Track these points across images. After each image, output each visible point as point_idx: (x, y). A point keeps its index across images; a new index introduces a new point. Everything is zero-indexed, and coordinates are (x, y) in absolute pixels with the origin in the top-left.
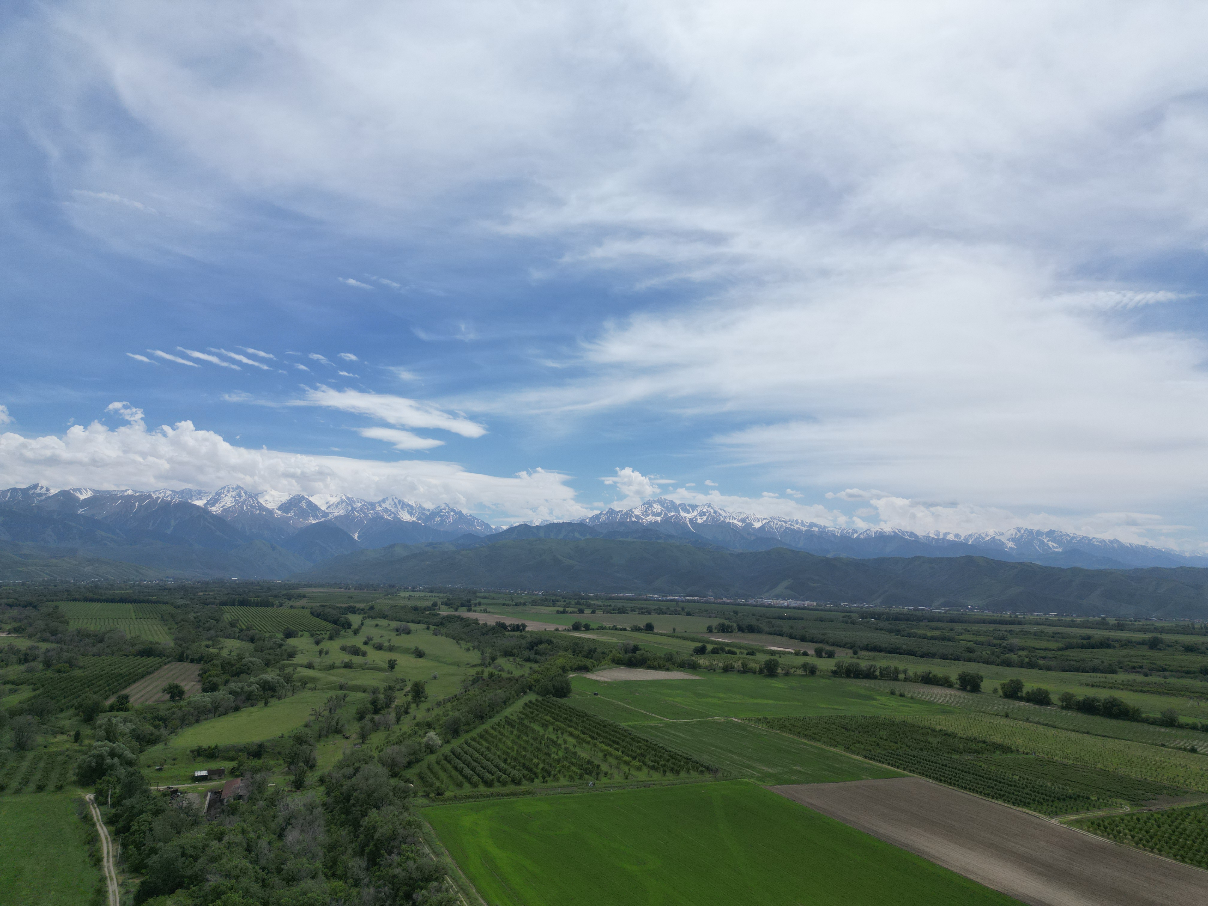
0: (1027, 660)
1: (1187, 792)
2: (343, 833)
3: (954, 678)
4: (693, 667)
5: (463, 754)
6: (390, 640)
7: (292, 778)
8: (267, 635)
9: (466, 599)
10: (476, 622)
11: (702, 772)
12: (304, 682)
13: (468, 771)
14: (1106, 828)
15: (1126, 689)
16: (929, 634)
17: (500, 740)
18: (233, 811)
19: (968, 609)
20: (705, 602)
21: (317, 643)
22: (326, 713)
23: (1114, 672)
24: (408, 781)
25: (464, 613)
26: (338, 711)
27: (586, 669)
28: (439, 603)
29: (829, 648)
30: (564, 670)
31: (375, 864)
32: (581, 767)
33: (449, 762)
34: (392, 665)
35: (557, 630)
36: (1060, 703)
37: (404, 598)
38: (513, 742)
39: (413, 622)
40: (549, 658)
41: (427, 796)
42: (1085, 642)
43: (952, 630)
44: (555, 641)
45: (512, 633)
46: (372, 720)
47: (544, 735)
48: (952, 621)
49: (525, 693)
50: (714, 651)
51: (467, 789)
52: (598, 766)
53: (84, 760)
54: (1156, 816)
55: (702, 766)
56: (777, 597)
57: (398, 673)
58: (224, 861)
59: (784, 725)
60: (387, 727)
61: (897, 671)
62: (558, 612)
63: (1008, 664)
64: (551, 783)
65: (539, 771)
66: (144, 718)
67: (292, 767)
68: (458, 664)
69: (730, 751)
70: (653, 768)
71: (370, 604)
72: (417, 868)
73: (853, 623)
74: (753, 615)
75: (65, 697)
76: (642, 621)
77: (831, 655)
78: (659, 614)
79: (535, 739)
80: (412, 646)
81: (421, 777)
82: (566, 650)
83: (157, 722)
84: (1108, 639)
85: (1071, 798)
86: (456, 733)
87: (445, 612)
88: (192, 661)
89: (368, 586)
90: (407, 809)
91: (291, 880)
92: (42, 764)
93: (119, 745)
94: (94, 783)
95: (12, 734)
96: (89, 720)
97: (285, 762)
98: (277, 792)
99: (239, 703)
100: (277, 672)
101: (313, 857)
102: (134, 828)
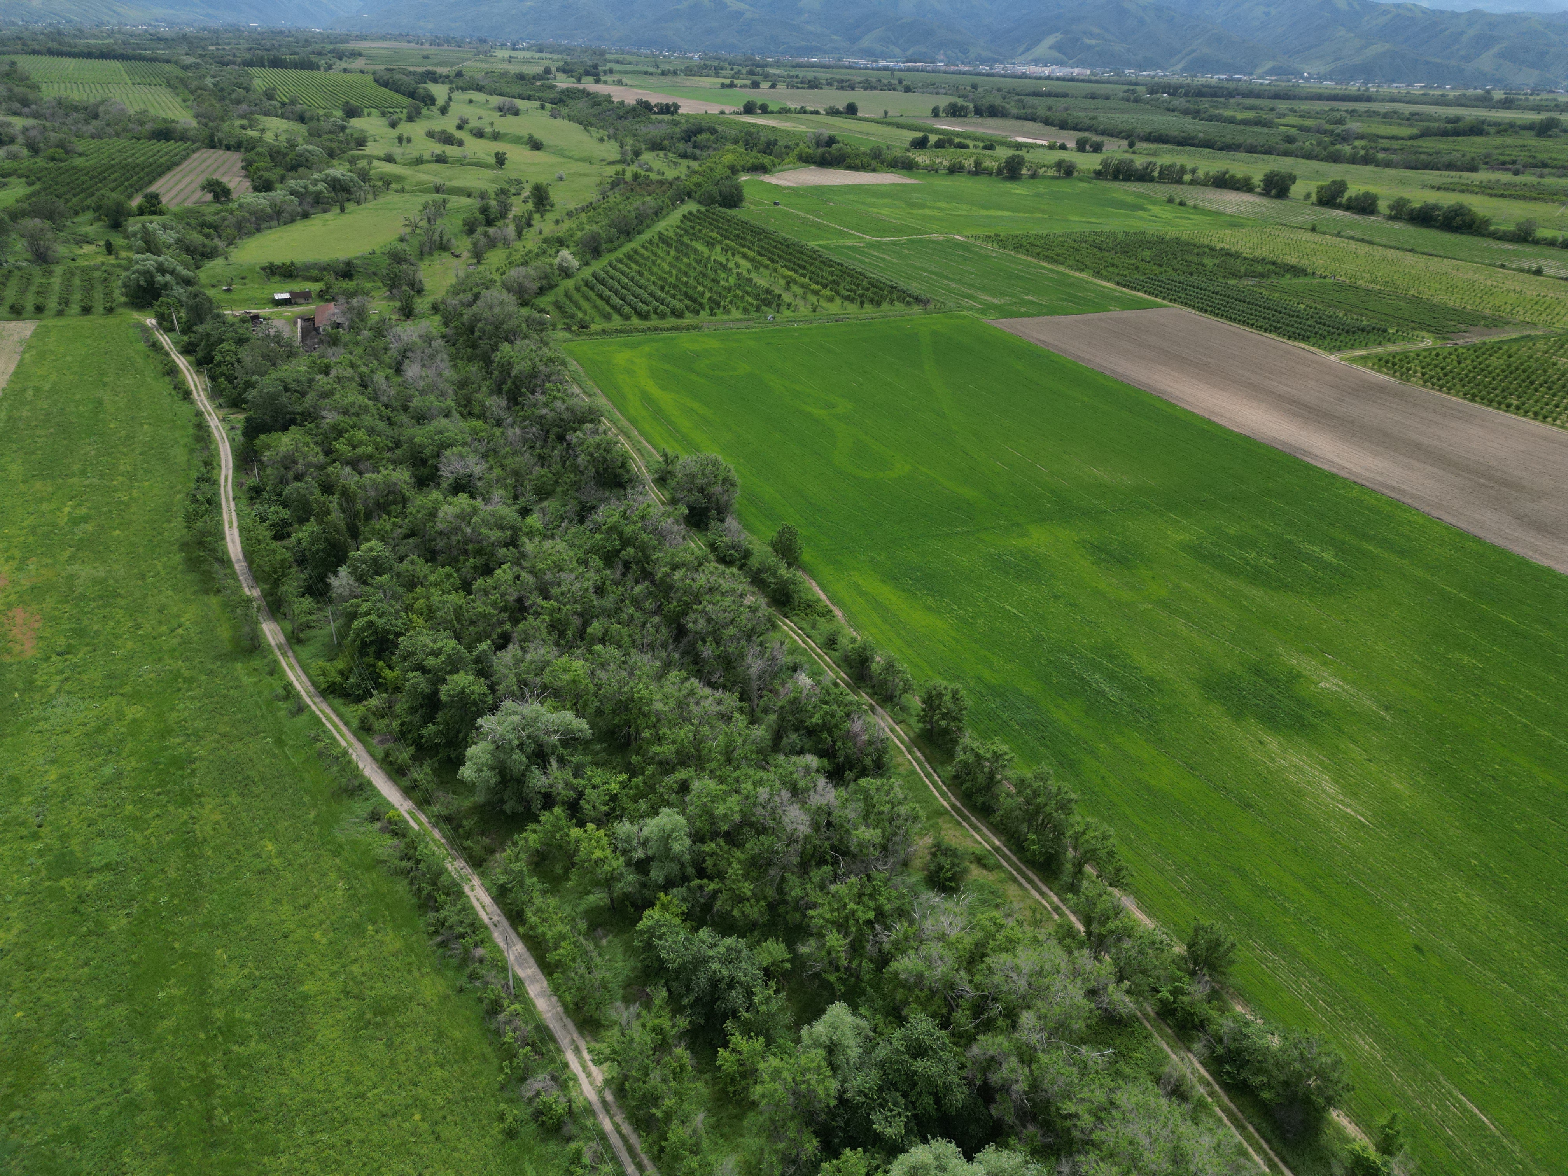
0: (1362, 152)
1: (1508, 323)
2: (474, 369)
3: (1257, 179)
4: (909, 166)
5: (607, 279)
6: (492, 124)
7: (398, 304)
8: (321, 112)
9: (590, 63)
10: (608, 99)
11: (909, 304)
12: (387, 182)
13: (616, 300)
14: (1394, 364)
15: (1483, 193)
16: (1240, 116)
17: (654, 262)
18: (334, 341)
19: (1302, 78)
20: (933, 72)
21: (393, 125)
22: (424, 223)
23: (1473, 169)
24: (542, 311)
25: (588, 85)
26: (439, 221)
27: (762, 169)
28: (553, 69)
29: (1096, 138)
30: (734, 170)
31: (517, 403)
32: (757, 297)
33: (592, 288)
34: (501, 160)
35: (722, 112)
36: (1388, 212)
37: (503, 60)
38: (671, 265)
39: (520, 97)
40: (712, 153)
41: (568, 329)
42: (1449, 126)
43: (1272, 109)
44: (720, 129)
45: (660, 117)
46: (486, 234)
47: (709, 258)
48: (1276, 96)
49: (682, 201)
50: (939, 145)
51: (617, 321)
52: (780, 296)
53: (128, 277)
54: (1460, 350)
55: (910, 296)
56: (1036, 62)
57: (511, 170)
58: (337, 396)
59: (1019, 245)
60: (507, 244)
61: (1183, 170)
62: (723, 86)
63: (1335, 158)
64: (721, 316)
65: (705, 301)
66: (188, 224)
67: (395, 291)
68: (589, 160)
69: (947, 278)
70: (847, 298)
71: (456, 68)
72: (567, 409)
73: (1137, 101)
74: (999, 90)
75: (74, 195)
76: (841, 99)
77: (1097, 148)
78: (866, 89)
79: (699, 262)
80: (524, 133)
81: (558, 306)
82: (736, 142)
83: (206, 230)
84: (1483, 122)
85: (1363, 330)
86: (597, 252)
87: (563, 83)
88: (228, 148)
89: (448, 41)
90: (546, 344)
91: (421, 418)
92: (77, 281)
93: (167, 259)
94: (151, 305)
95: (24, 241)
96: (116, 225)
97: (385, 285)
98: (383, 321)
99: (306, 207)
100: (347, 166)
101: (442, 394)
102: (218, 358)
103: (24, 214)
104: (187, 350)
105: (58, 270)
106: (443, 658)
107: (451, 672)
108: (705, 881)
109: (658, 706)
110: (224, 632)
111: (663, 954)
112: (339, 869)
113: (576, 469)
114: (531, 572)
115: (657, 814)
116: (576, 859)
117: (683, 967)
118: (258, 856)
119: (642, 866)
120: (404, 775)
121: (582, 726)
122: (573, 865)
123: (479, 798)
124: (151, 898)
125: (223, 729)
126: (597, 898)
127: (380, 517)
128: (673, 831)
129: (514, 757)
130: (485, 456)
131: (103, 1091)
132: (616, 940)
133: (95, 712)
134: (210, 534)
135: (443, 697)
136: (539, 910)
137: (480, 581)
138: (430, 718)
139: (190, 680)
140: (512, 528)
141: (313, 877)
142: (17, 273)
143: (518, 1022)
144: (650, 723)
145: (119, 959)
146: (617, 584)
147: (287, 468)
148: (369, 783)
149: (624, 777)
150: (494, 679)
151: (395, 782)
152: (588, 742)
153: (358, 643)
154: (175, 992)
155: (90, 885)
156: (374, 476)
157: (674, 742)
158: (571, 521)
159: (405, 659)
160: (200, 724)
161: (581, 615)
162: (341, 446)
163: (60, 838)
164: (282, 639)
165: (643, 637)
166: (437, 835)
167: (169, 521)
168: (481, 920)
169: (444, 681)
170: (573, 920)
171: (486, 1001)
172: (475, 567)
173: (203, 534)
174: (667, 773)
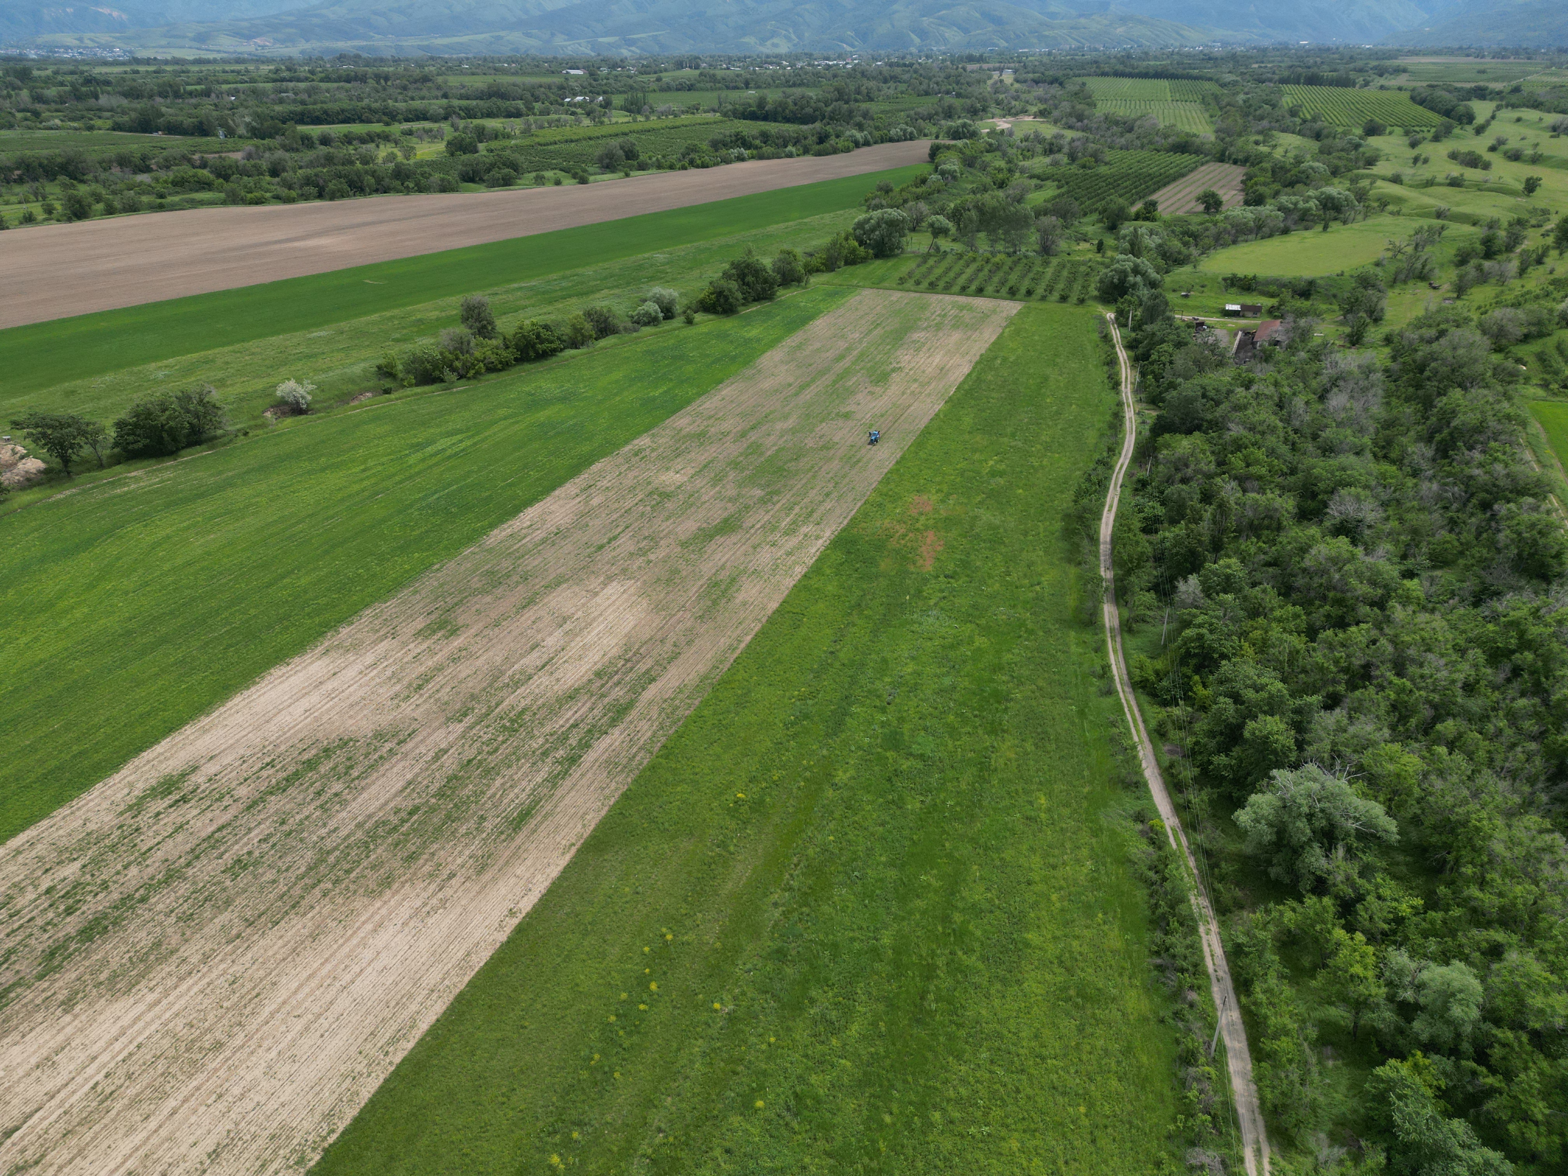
2: (1408, 410)
6: (1536, 145)
7: (1348, 330)
8: (1340, 130)
12: (1384, 203)
18: (1267, 358)
21: (1414, 145)
22: (1410, 250)
24: (1519, 361)
26: (1428, 248)
31: (1445, 456)
34: (1531, 186)
41: (1545, 385)
46: (1479, 268)
53: (1106, 274)
57: (1540, 199)
58: (1250, 412)
60: (1502, 280)
66: (1173, 232)
67: (1349, 316)
71: (1514, 83)
72: (1508, 475)
75: (1089, 199)
81: (1541, 358)
83: (1187, 238)
88: (1235, 162)
89: (1516, 53)
90: (1509, 399)
91: (1328, 450)
92: (1065, 273)
93: (1144, 262)
94: (1116, 301)
95: (1038, 235)
96: (1113, 228)
97: (1341, 308)
98: (1325, 345)
99: (1289, 223)
100: (1347, 184)
101: (1362, 430)
102: (1154, 357)
103: (1046, 213)
104: (1130, 346)
105: (1054, 261)
106: (1264, 694)
107: (1265, 713)
108: (1484, 1069)
109: (1498, 848)
110: (1071, 601)
111: (1397, 1117)
112: (1092, 849)
113: (1493, 545)
114: (1391, 641)
115: (1448, 964)
116: (1331, 962)
117: (1417, 1146)
118: (1031, 803)
119: (1407, 1010)
120: (1181, 792)
121: (1390, 826)
122: (1325, 966)
123: (1247, 848)
124: (942, 797)
125: (1041, 683)
126: (1338, 1013)
127: (1248, 537)
128: (1461, 991)
129: (1299, 824)
130: (1384, 505)
131: (861, 928)
132: (1345, 1070)
133: (954, 631)
134: (1091, 511)
135: (1247, 734)
136: (1268, 991)
137: (1329, 633)
138: (1224, 748)
139: (1031, 632)
140: (1385, 586)
141: (1068, 845)
142: (1024, 261)
143: (1207, 1086)
144: (1478, 861)
145: (906, 832)
146: (1495, 688)
147: (1177, 470)
148: (1146, 785)
149: (1419, 902)
150: (1307, 737)
151: (1170, 795)
152: (1390, 847)
153: (1183, 650)
154: (933, 882)
155: (905, 765)
156: (1258, 497)
157: (1501, 895)
158: (1462, 600)
159: (1221, 683)
160: (1025, 672)
161: (1435, 706)
162: (1236, 461)
163: (898, 719)
164: (1116, 623)
165: (1506, 759)
166: (1192, 863)
167: (1062, 492)
168: (1205, 966)
169: (1255, 718)
170: (1304, 1021)
171: (1183, 1046)
172: (1328, 616)
173: (1085, 510)
174: (1478, 925)
